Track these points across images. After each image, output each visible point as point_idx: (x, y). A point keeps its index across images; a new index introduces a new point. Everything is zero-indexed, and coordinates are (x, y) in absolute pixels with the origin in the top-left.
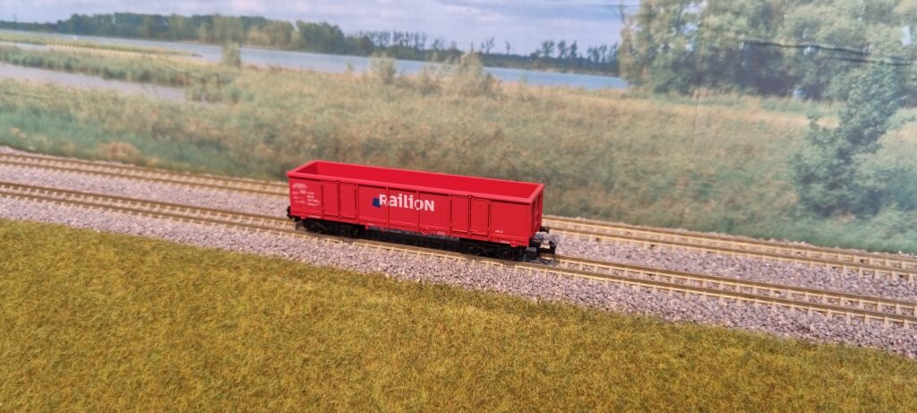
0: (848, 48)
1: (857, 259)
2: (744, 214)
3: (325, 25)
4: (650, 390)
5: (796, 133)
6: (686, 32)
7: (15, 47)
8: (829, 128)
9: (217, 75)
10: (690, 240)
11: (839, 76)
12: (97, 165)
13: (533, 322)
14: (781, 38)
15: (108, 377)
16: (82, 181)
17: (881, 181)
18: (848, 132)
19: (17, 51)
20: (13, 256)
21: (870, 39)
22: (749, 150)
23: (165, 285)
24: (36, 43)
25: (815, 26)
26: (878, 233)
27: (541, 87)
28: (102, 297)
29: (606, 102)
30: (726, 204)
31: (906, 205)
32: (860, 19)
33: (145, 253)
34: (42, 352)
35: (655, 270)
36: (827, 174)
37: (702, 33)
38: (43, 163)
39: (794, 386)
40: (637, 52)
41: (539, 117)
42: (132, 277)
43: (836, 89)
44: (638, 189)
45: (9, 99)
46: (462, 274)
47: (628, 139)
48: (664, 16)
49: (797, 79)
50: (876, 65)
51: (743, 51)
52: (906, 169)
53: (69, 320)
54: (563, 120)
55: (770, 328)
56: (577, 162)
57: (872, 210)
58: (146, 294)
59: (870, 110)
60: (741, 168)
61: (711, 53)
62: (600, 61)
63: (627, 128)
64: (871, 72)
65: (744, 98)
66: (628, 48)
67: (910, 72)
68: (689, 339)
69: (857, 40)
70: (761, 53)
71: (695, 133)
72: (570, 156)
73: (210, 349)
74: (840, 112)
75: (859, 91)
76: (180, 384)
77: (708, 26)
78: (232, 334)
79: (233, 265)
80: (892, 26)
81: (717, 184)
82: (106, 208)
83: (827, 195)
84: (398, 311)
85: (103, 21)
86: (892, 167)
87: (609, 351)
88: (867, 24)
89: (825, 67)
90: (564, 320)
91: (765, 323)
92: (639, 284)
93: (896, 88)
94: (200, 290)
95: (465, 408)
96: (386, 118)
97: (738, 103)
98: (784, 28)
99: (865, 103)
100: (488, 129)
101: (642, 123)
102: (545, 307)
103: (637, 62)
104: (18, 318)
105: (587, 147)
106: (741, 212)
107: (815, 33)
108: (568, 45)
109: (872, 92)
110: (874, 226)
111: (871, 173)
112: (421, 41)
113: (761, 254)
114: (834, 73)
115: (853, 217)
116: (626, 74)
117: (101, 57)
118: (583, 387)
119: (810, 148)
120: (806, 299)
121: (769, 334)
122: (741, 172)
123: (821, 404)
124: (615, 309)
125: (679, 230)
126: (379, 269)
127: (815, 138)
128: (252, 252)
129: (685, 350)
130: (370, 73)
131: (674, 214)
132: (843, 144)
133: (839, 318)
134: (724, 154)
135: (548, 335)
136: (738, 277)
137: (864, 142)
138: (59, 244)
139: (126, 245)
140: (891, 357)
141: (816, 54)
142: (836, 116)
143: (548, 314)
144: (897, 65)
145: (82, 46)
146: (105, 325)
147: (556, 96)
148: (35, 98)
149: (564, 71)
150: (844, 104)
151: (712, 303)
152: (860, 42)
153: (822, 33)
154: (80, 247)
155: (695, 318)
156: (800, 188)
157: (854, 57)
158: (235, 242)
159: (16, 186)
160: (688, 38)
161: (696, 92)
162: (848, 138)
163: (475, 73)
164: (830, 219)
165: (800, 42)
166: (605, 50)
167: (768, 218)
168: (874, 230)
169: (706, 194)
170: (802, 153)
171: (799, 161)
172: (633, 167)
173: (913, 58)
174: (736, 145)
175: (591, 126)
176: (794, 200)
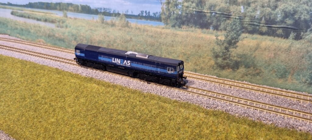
0: (225, 13)
2: (199, 67)
3: (87, 5)
5: (212, 41)
6: (179, 8)
8: (222, 40)
9: (62, 20)
11: (223, 22)
14: (205, 10)
15: (10, 96)
16: (28, 47)
17: (238, 58)
18: (227, 41)
21: (231, 11)
22: (199, 46)
23: (28, 74)
25: (215, 6)
26: (239, 76)
27: (141, 25)
29: (159, 30)
30: (194, 64)
31: (247, 66)
32: (228, 4)
36: (222, 55)
37: (183, 8)
40: (166, 14)
41: (141, 34)
42: (22, 71)
43: (223, 27)
47: (165, 41)
48: (172, 3)
49: (211, 23)
50: (234, 19)
51: (195, 14)
52: (246, 54)
53: (7, 81)
54: (148, 35)
56: (152, 49)
57: (236, 68)
58: (24, 76)
59: (233, 34)
61: (186, 15)
62: (156, 17)
63: (165, 38)
64: (233, 21)
65: (196, 29)
66: (163, 13)
67: (244, 22)
70: (200, 15)
71: (184, 40)
72: (150, 47)
73: (33, 91)
74: (224, 35)
75: (230, 28)
77: (184, 6)
78: (39, 87)
80: (238, 6)
81: (191, 57)
83: (223, 62)
85: (36, 4)
86: (242, 53)
88: (230, 5)
89: (219, 20)
93: (240, 27)
97: (195, 31)
98: (206, 7)
99: (232, 32)
100: (128, 38)
101: (168, 37)
103: (166, 17)
105: (155, 44)
106: (198, 67)
107: (215, 8)
108: (148, 12)
109: (233, 28)
110: (238, 73)
111: (235, 55)
112: (110, 11)
114: (221, 21)
115: (231, 70)
116: (163, 21)
117: (36, 15)
119: (217, 46)
122: (197, 53)
126: (79, 73)
127: (218, 43)
130: (98, 20)
132: (226, 45)
134: (192, 47)
137: (233, 45)
141: (216, 15)
142: (223, 36)
144: (240, 19)
147: (145, 28)
149: (147, 20)
150: (226, 32)
152: (229, 12)
153: (217, 8)
156: (215, 59)
157: (227, 16)
158: (50, 64)
160: (180, 10)
161: (183, 27)
162: (227, 43)
163: (125, 20)
164: (224, 70)
165: (211, 11)
166: (157, 14)
167: (206, 69)
168: (238, 74)
169: (188, 60)
170: (214, 48)
171: (214, 50)
172: (167, 51)
173: (245, 17)
174: (195, 45)
175: (155, 37)
176: (213, 63)
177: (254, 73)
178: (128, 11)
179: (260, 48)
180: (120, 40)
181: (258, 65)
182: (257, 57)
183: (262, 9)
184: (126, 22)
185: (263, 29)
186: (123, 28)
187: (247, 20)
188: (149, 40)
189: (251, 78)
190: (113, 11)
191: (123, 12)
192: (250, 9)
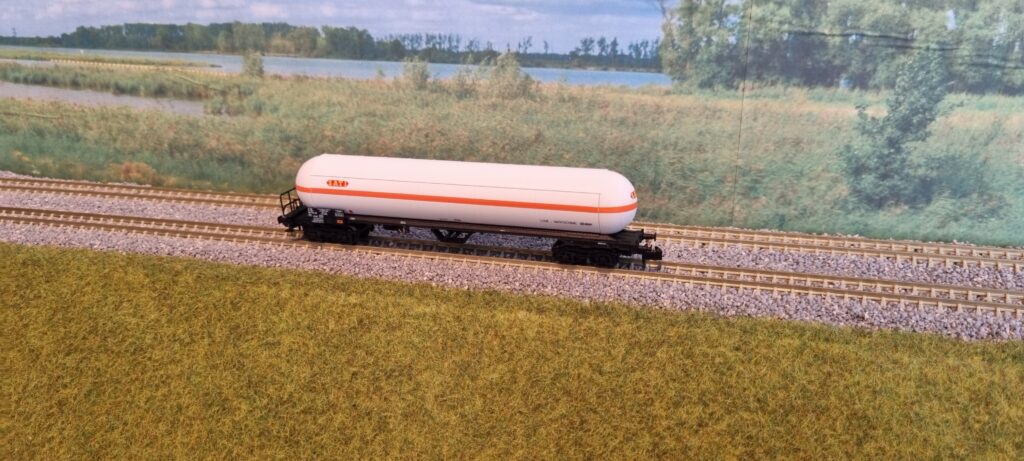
0: (893, 34)
1: (911, 249)
2: (795, 209)
3: (353, 29)
4: (707, 384)
5: (845, 123)
6: (729, 25)
7: (15, 64)
8: (877, 117)
9: (238, 86)
10: (742, 237)
11: (885, 63)
12: (112, 187)
13: (586, 324)
14: (825, 27)
15: (146, 403)
16: (98, 203)
17: (932, 168)
18: (897, 121)
19: (18, 68)
20: (35, 283)
21: (914, 25)
22: (797, 143)
24: (37, 59)
25: (859, 13)
26: (932, 223)
27: (582, 86)
28: (134, 321)
29: (649, 100)
30: (777, 200)
31: (959, 192)
32: (904, 5)
33: (178, 274)
34: (72, 380)
35: (708, 268)
36: (878, 165)
37: (745, 24)
38: (53, 186)
39: (850, 373)
40: (679, 47)
41: (581, 117)
42: (165, 298)
43: (883, 76)
44: (686, 188)
45: (9, 120)
46: (510, 280)
47: (674, 135)
48: (706, 9)
49: (843, 68)
50: (922, 52)
51: (787, 41)
52: (958, 153)
53: (99, 347)
54: (606, 120)
55: (825, 318)
56: (623, 163)
57: (925, 199)
58: (182, 315)
59: (918, 96)
60: (789, 162)
61: (756, 45)
62: (642, 57)
63: (672, 125)
64: (917, 59)
65: (790, 89)
66: (670, 42)
67: (955, 57)
68: (745, 332)
69: (902, 26)
70: (806, 42)
71: (742, 127)
72: (614, 157)
73: (253, 368)
74: (888, 100)
75: (907, 79)
76: (223, 405)
77: (751, 18)
79: (272, 280)
80: (937, 11)
81: (767, 180)
82: (130, 229)
83: (880, 185)
84: (448, 319)
85: (112, 32)
86: (945, 153)
87: (665, 348)
88: (911, 9)
89: (871, 55)
90: (618, 320)
91: (820, 313)
92: (692, 281)
93: (942, 74)
94: (239, 309)
95: (521, 413)
96: (420, 125)
97: (785, 95)
98: (826, 14)
99: (913, 90)
100: (527, 132)
101: (687, 119)
102: (598, 308)
103: (679, 57)
104: (42, 348)
105: (632, 147)
106: (792, 207)
107: (858, 20)
108: (608, 42)
109: (919, 79)
110: (927, 216)
111: (922, 161)
112: (454, 43)
113: (814, 247)
114: (879, 60)
115: (906, 207)
116: (669, 70)
117: (111, 71)
118: (641, 386)
119: (860, 138)
120: (860, 288)
121: (824, 324)
122: (789, 165)
123: (878, 389)
124: (668, 307)
125: (730, 228)
126: (425, 278)
127: (864, 127)
128: (290, 268)
129: (741, 343)
130: (402, 78)
131: (724, 212)
132: (892, 133)
133: (893, 306)
134: (773, 148)
135: (603, 336)
136: (791, 271)
137: (913, 130)
138: (84, 268)
139: (155, 266)
140: (946, 341)
141: (861, 41)
142: (885, 104)
143: (601, 315)
144: (943, 50)
145: (89, 61)
146: (139, 350)
147: (598, 95)
148: (39, 117)
149: (605, 69)
150: (892, 92)
151: (767, 297)
152: (906, 28)
153: (866, 20)
154: (107, 271)
155: (749, 311)
156: (851, 180)
157: (899, 43)
158: (271, 258)
159: (28, 211)
160: (731, 30)
161: (741, 85)
162: (897, 126)
163: (513, 75)
164: (883, 210)
165: (845, 30)
166: (647, 46)
167: (821, 212)
168: (928, 220)
169: (756, 190)
170: (852, 144)
171: (849, 152)
172: (679, 165)
173: (959, 42)
174: (784, 139)
175: (635, 124)
176: (845, 193)
177: (980, 209)
178: (532, 42)
179: (1004, 135)
180: (494, 143)
181: (994, 184)
182: (992, 161)
183: (1015, 17)
184: (518, 82)
185: (1014, 77)
186: (506, 101)
187: (965, 50)
188: (609, 136)
189: (972, 227)
190: (468, 44)
191: (508, 45)
192: (976, 18)
